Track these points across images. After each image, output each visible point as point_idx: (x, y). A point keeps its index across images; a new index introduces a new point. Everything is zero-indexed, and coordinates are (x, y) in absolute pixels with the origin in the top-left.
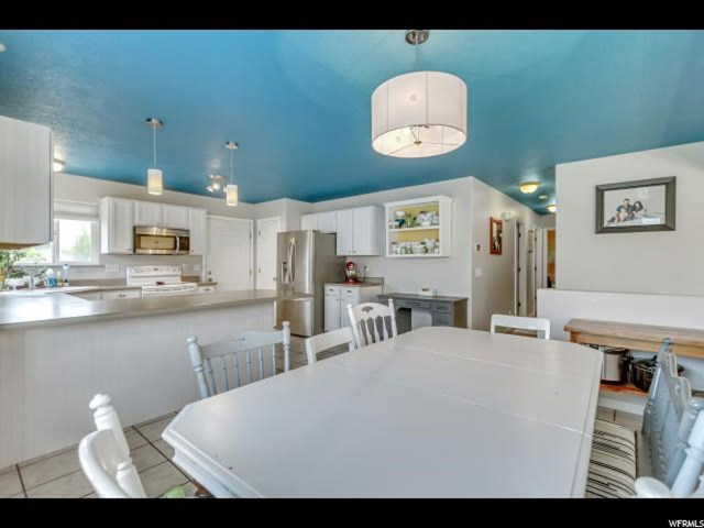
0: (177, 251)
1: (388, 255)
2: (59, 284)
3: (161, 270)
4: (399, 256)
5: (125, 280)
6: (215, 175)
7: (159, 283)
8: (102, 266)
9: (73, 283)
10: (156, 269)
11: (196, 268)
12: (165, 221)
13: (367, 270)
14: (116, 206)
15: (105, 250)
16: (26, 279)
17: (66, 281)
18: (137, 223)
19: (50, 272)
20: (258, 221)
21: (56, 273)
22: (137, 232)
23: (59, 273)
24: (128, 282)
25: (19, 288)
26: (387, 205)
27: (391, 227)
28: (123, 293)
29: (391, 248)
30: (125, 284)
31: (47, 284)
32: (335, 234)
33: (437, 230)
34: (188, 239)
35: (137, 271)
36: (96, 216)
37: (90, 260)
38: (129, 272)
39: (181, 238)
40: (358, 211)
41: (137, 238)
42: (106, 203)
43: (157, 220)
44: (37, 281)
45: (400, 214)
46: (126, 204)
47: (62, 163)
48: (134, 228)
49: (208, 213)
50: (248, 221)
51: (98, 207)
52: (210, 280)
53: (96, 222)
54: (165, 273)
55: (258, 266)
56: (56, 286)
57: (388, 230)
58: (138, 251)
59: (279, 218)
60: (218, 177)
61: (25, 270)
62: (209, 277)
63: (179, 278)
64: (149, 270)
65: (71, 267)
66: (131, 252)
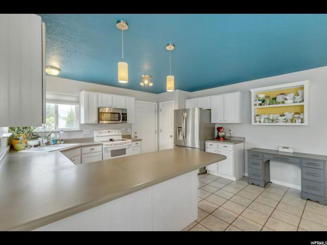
0: (121, 121)
1: (253, 123)
2: (58, 142)
3: (112, 132)
4: (262, 124)
5: (93, 138)
6: (145, 75)
7: (111, 140)
8: (82, 131)
9: (66, 141)
10: (109, 132)
11: (129, 130)
12: (114, 105)
13: (231, 132)
14: (88, 96)
15: (83, 122)
16: (40, 139)
17: (62, 140)
18: (100, 105)
19: (53, 135)
20: (160, 103)
21: (56, 136)
22: (100, 111)
23: (58, 136)
24: (95, 140)
25: (35, 146)
26: (253, 91)
27: (256, 105)
28: (93, 148)
29: (255, 119)
30: (93, 141)
31: (51, 142)
32: (210, 110)
33: (303, 105)
34: (126, 114)
35: (99, 133)
36: (78, 102)
37: (75, 127)
38: (95, 134)
39: (122, 114)
40: (227, 96)
41: (100, 114)
42: (83, 94)
43: (110, 104)
44: (45, 141)
45: (262, 96)
46: (94, 95)
47: (59, 70)
48: (99, 109)
49: (136, 100)
50: (155, 103)
51: (78, 97)
52: (136, 137)
53: (77, 106)
54: (113, 134)
55: (160, 128)
56: (56, 143)
57: (253, 107)
58: (101, 122)
59: (173, 101)
60: (146, 76)
61: (40, 135)
62: (135, 135)
63: (121, 136)
64: (105, 132)
65: (65, 132)
66: (97, 123)
